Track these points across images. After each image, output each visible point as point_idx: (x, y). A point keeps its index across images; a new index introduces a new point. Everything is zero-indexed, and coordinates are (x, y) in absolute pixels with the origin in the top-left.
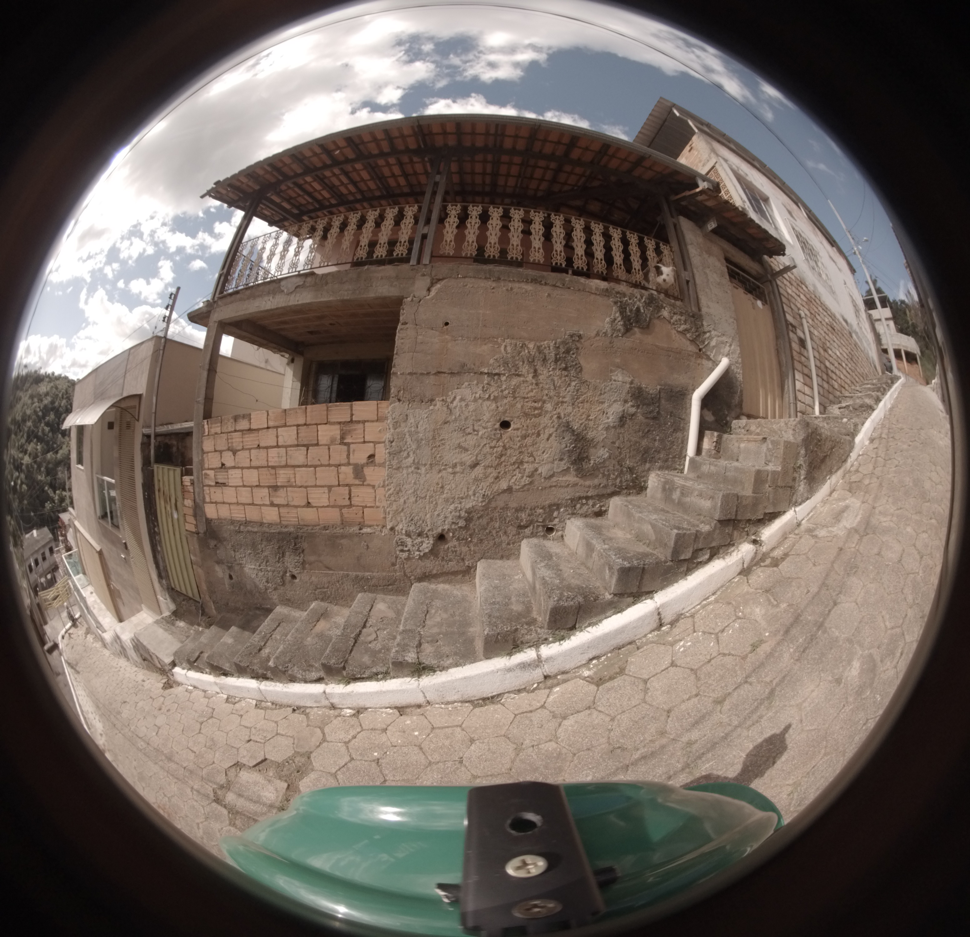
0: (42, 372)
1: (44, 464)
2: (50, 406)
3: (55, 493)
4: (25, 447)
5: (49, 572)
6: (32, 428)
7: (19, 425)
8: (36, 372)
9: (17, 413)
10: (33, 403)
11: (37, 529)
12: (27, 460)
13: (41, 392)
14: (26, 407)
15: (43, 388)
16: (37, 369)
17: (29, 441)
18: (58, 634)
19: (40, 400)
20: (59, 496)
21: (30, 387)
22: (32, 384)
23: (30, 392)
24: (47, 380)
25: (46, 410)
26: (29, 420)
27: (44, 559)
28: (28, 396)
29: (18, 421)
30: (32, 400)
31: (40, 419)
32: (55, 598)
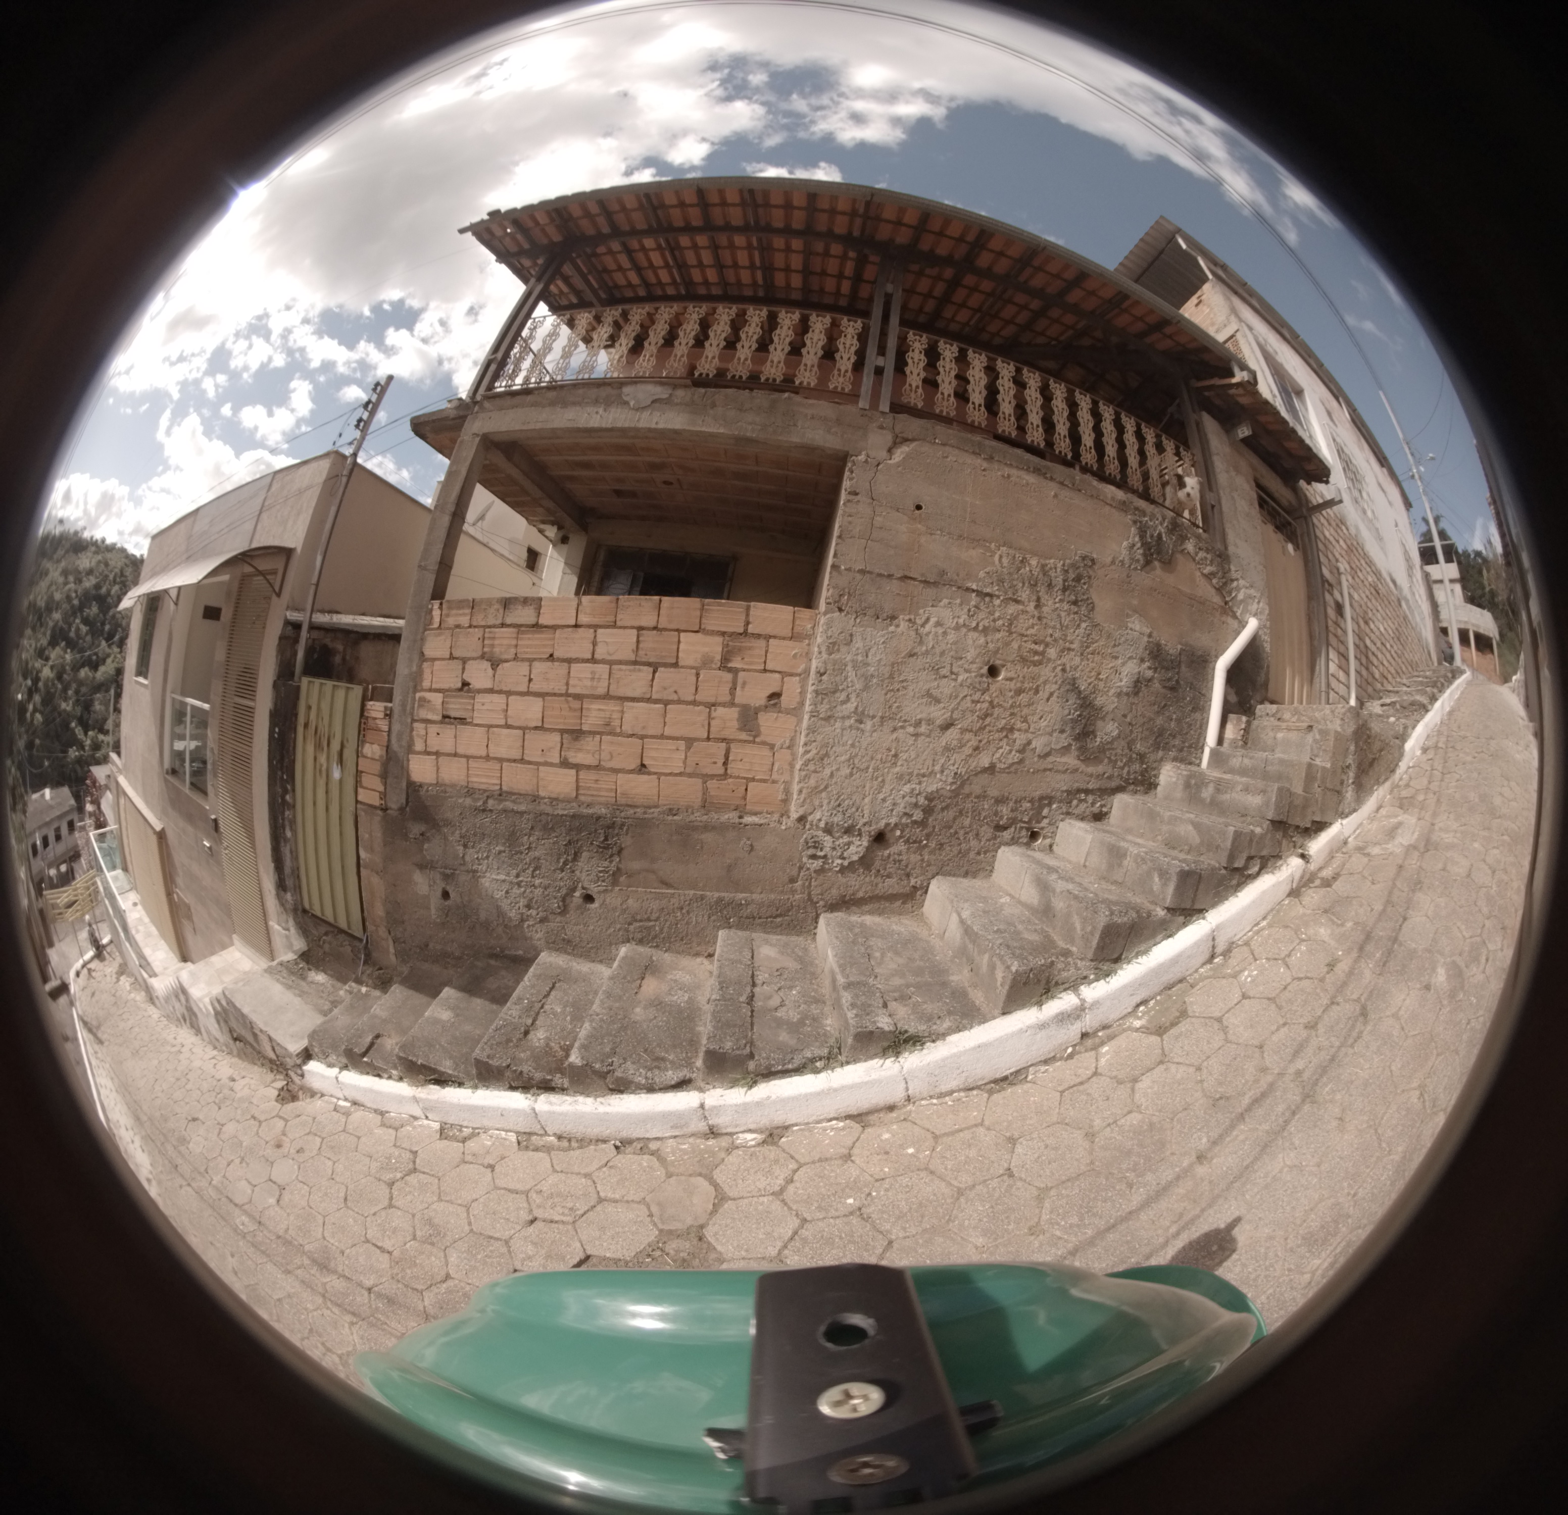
0: (86, 535)
1: (74, 686)
2: (94, 592)
3: (86, 734)
4: (47, 652)
5: (64, 862)
6: (61, 623)
7: (41, 615)
8: (76, 533)
9: (38, 594)
10: (66, 584)
11: (52, 788)
12: (47, 673)
13: (81, 568)
14: (54, 587)
15: (85, 562)
16: (79, 529)
17: (53, 643)
18: (70, 967)
19: (79, 581)
20: (92, 740)
21: (64, 556)
22: (67, 552)
23: (63, 564)
24: (93, 549)
25: (87, 598)
26: (57, 609)
27: (58, 838)
28: (60, 570)
29: (40, 609)
30: (66, 578)
31: (76, 611)
32: (70, 905)
